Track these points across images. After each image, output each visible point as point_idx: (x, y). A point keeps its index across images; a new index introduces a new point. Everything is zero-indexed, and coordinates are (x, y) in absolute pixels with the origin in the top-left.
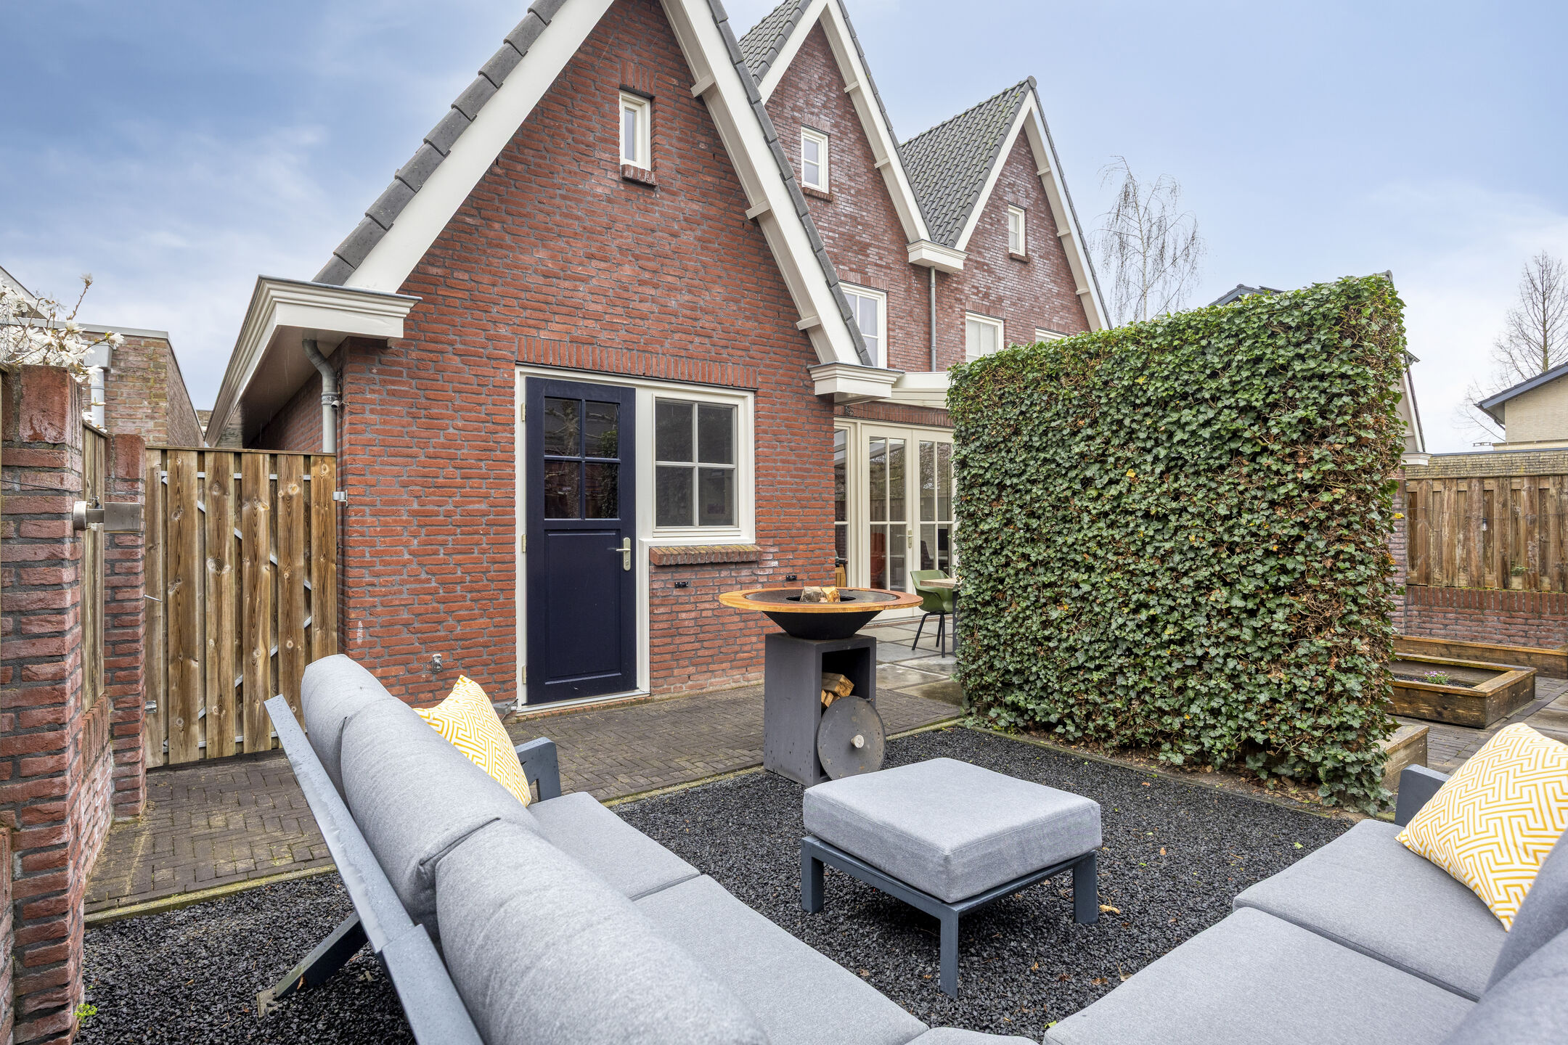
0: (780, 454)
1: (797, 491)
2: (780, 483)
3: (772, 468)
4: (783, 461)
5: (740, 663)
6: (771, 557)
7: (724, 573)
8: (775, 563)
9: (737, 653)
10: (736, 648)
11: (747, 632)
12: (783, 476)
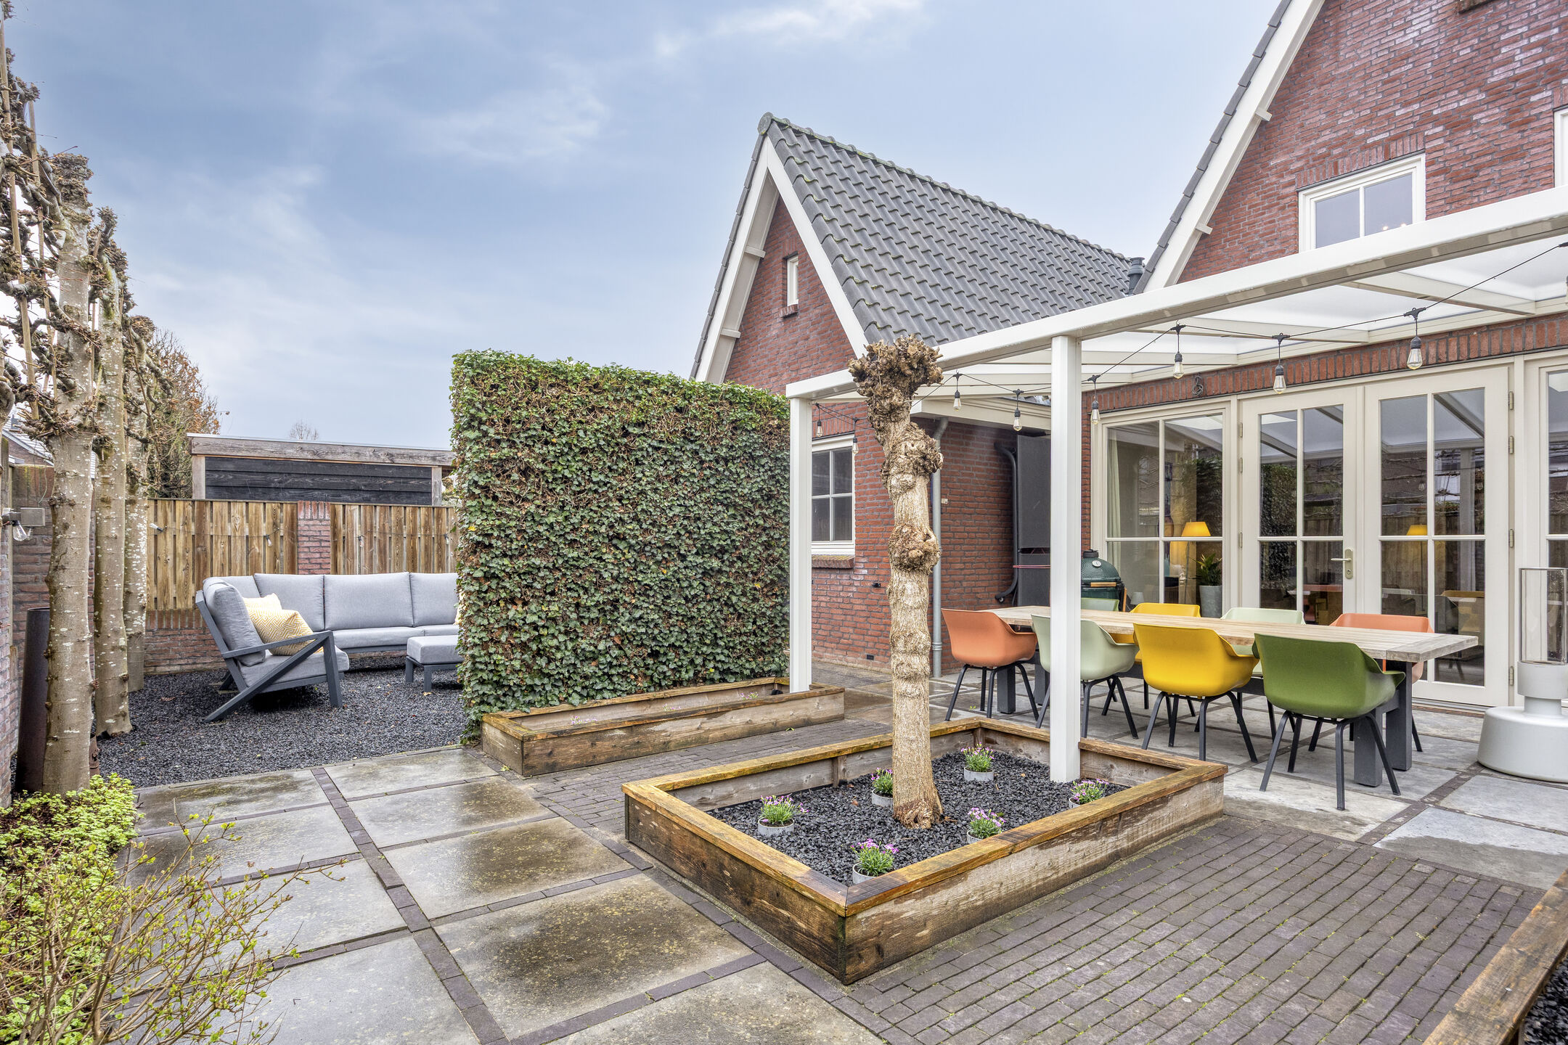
0: (870, 480)
1: (881, 510)
2: (869, 505)
3: (864, 493)
4: (872, 486)
5: (842, 646)
6: (862, 566)
7: (833, 576)
8: (865, 572)
9: (840, 638)
10: (840, 634)
11: (846, 623)
12: (871, 499)
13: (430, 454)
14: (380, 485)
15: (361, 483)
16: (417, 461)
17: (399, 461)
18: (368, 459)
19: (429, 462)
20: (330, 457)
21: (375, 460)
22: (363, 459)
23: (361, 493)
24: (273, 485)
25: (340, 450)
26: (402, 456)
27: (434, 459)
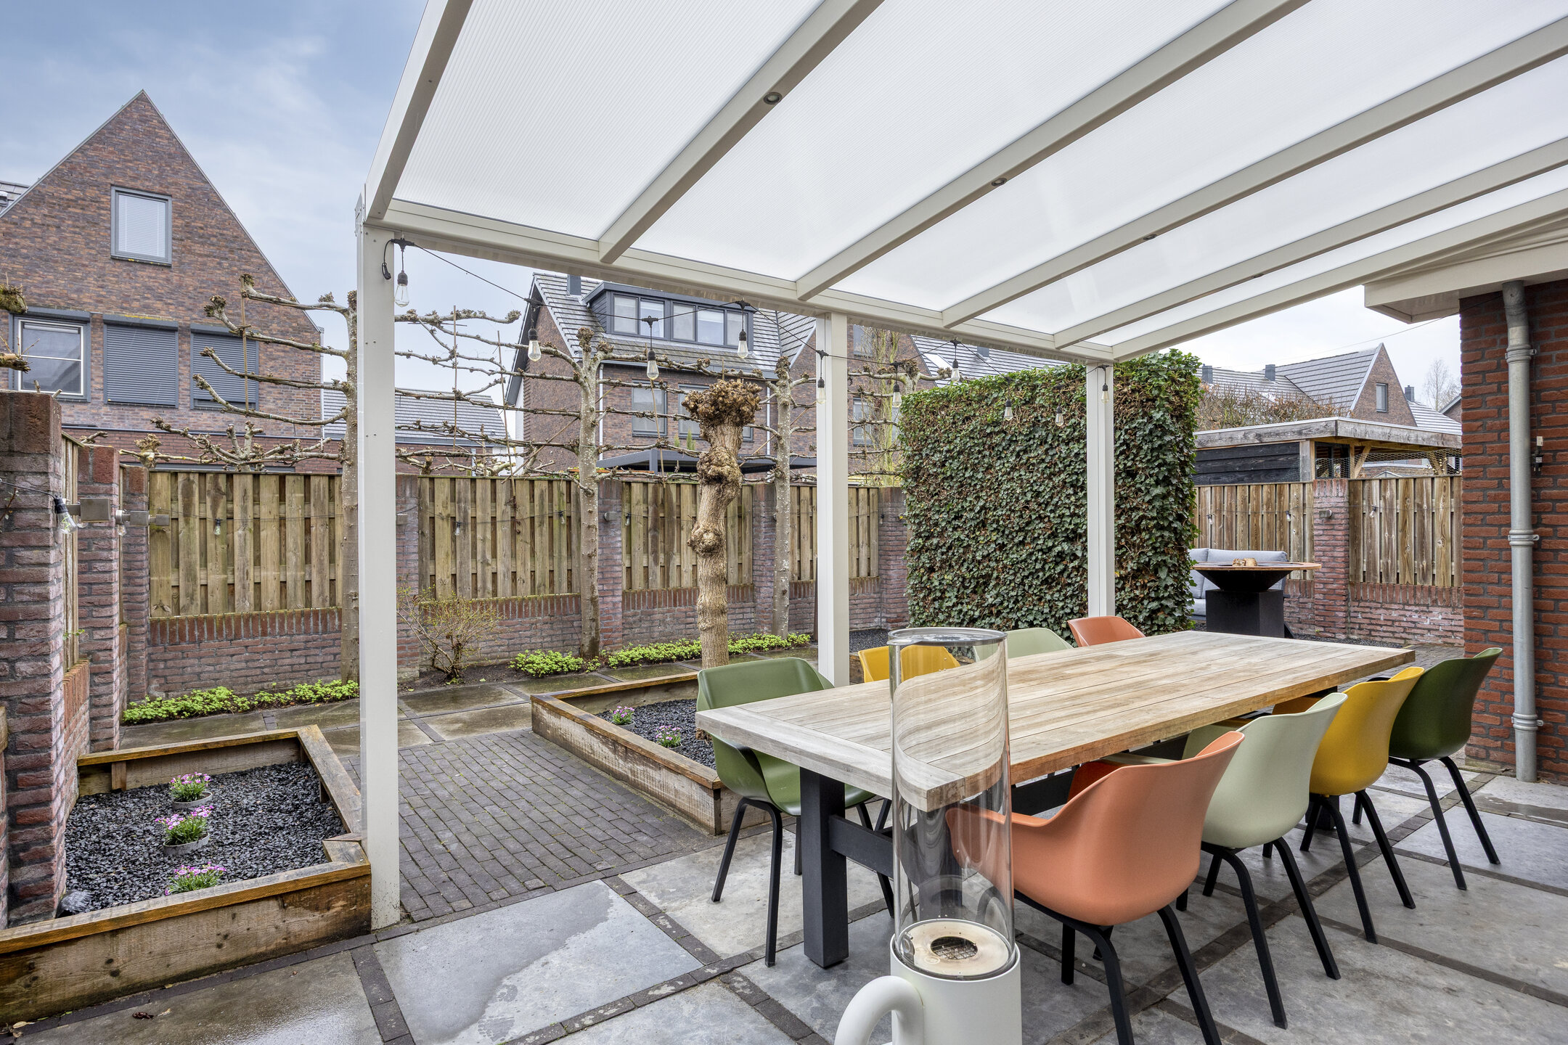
13: (1296, 428)
14: (1252, 465)
15: (1236, 465)
16: (1284, 438)
17: (1267, 440)
18: (1239, 442)
19: (1296, 438)
20: (1210, 445)
21: (1246, 443)
22: (1235, 443)
25: (1217, 437)
26: (1269, 435)
27: (1300, 433)
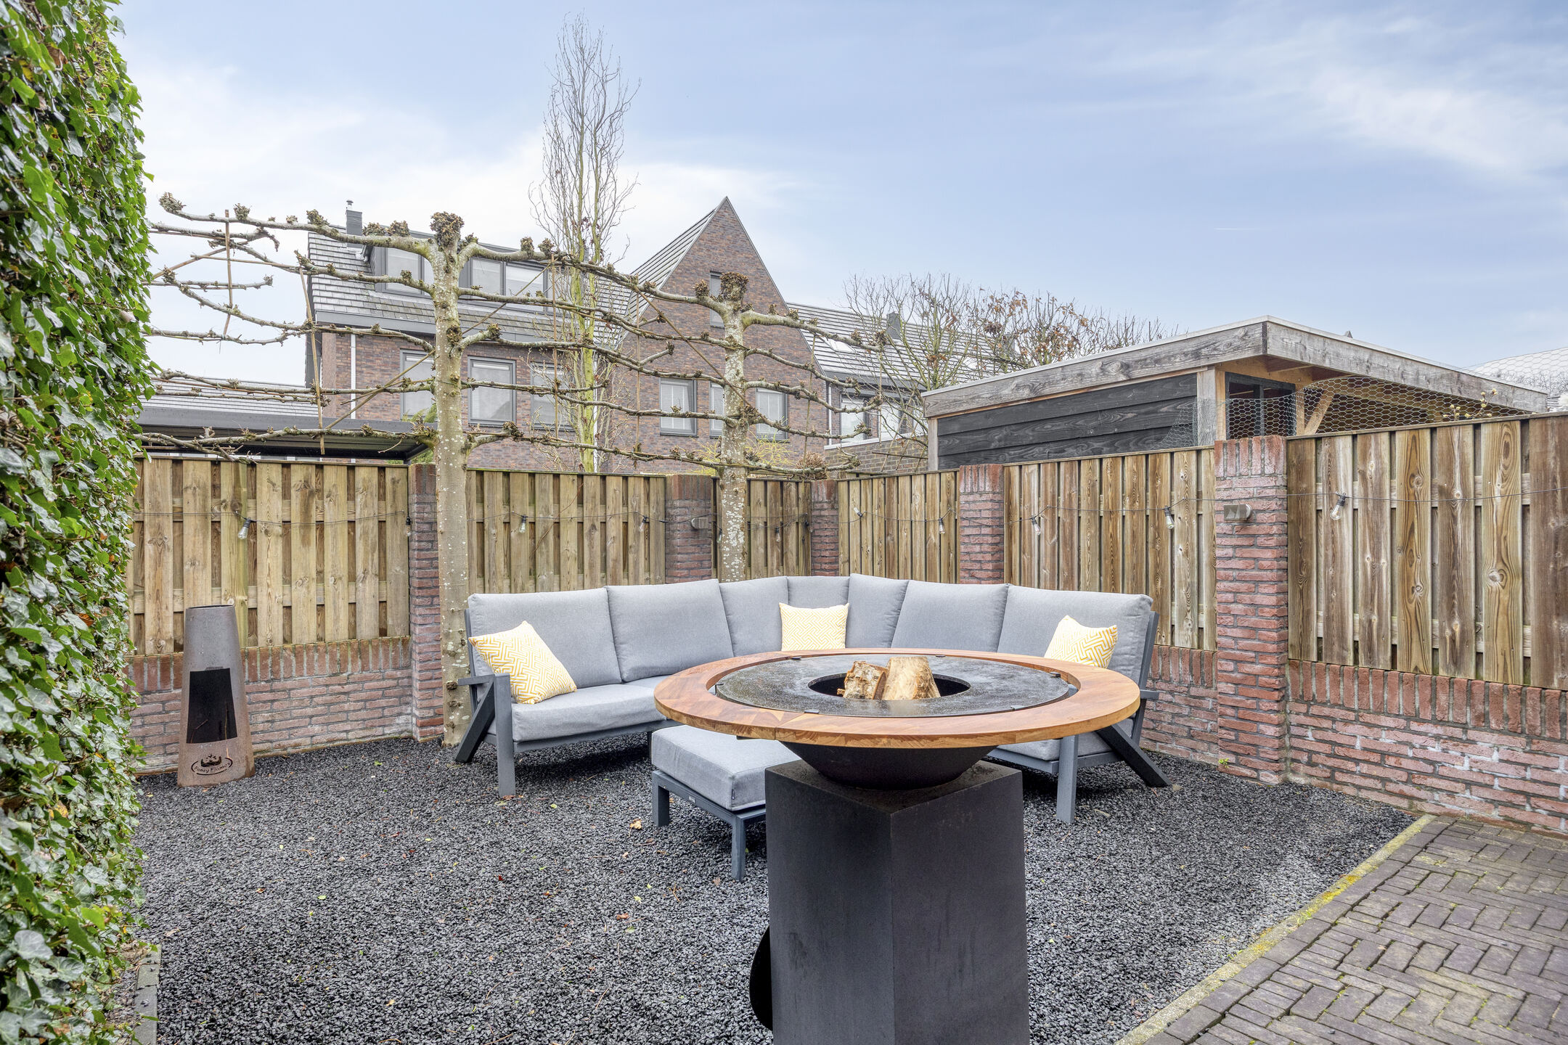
13: (1190, 347)
14: (1116, 423)
15: (1089, 425)
16: (1168, 367)
17: (1139, 373)
18: (1095, 382)
19: (1190, 363)
20: (1047, 391)
21: (1105, 380)
22: (1087, 383)
23: (1091, 442)
24: (993, 445)
26: (1143, 362)
27: (1197, 354)
